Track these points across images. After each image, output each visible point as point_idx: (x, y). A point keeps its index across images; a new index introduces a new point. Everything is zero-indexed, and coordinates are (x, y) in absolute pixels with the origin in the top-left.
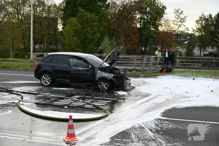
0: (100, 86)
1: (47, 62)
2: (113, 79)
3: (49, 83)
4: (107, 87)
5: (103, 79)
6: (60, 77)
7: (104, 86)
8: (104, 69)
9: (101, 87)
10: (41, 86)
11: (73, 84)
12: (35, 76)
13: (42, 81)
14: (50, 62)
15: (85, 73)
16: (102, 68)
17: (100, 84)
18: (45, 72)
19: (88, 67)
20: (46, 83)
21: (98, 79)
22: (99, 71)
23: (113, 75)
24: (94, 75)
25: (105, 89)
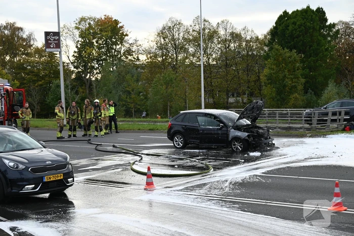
0: (233, 147)
1: (179, 122)
2: (247, 138)
3: (181, 145)
4: (241, 148)
5: (237, 139)
6: (193, 138)
7: (238, 146)
8: (238, 128)
9: (235, 148)
10: (174, 148)
11: (202, 145)
12: (168, 138)
13: (175, 143)
14: (182, 121)
15: (216, 132)
16: (237, 126)
17: (235, 145)
18: (177, 133)
19: (219, 125)
20: (178, 145)
21: (232, 139)
22: (233, 130)
23: (247, 134)
24: (227, 135)
25: (239, 150)
